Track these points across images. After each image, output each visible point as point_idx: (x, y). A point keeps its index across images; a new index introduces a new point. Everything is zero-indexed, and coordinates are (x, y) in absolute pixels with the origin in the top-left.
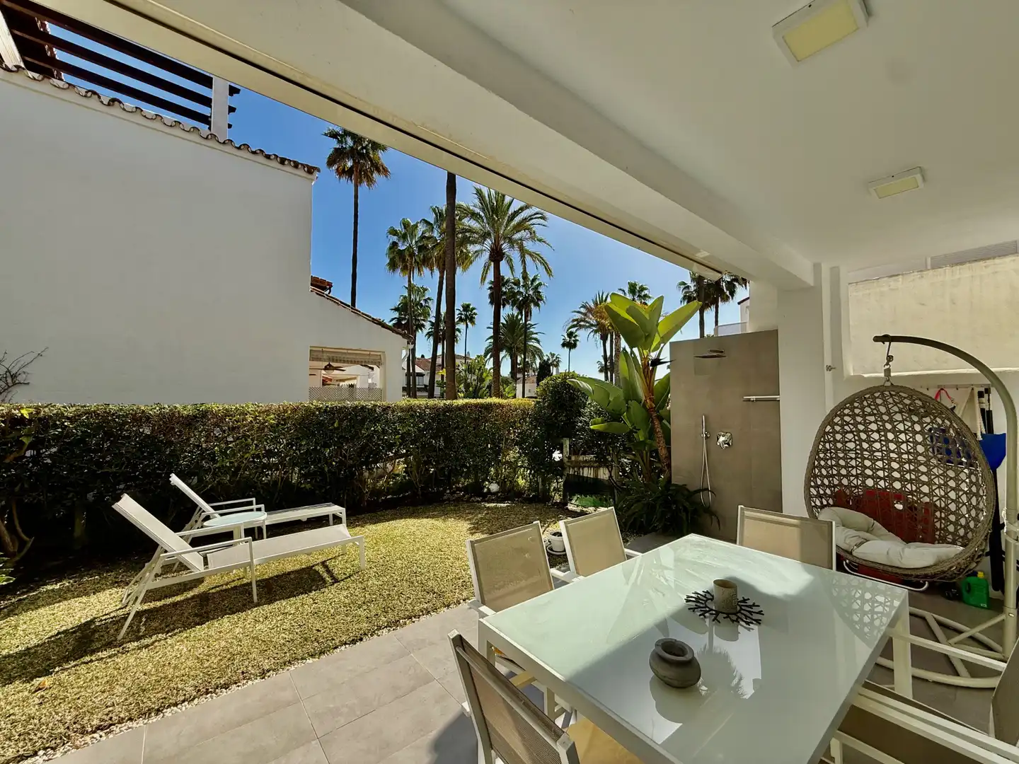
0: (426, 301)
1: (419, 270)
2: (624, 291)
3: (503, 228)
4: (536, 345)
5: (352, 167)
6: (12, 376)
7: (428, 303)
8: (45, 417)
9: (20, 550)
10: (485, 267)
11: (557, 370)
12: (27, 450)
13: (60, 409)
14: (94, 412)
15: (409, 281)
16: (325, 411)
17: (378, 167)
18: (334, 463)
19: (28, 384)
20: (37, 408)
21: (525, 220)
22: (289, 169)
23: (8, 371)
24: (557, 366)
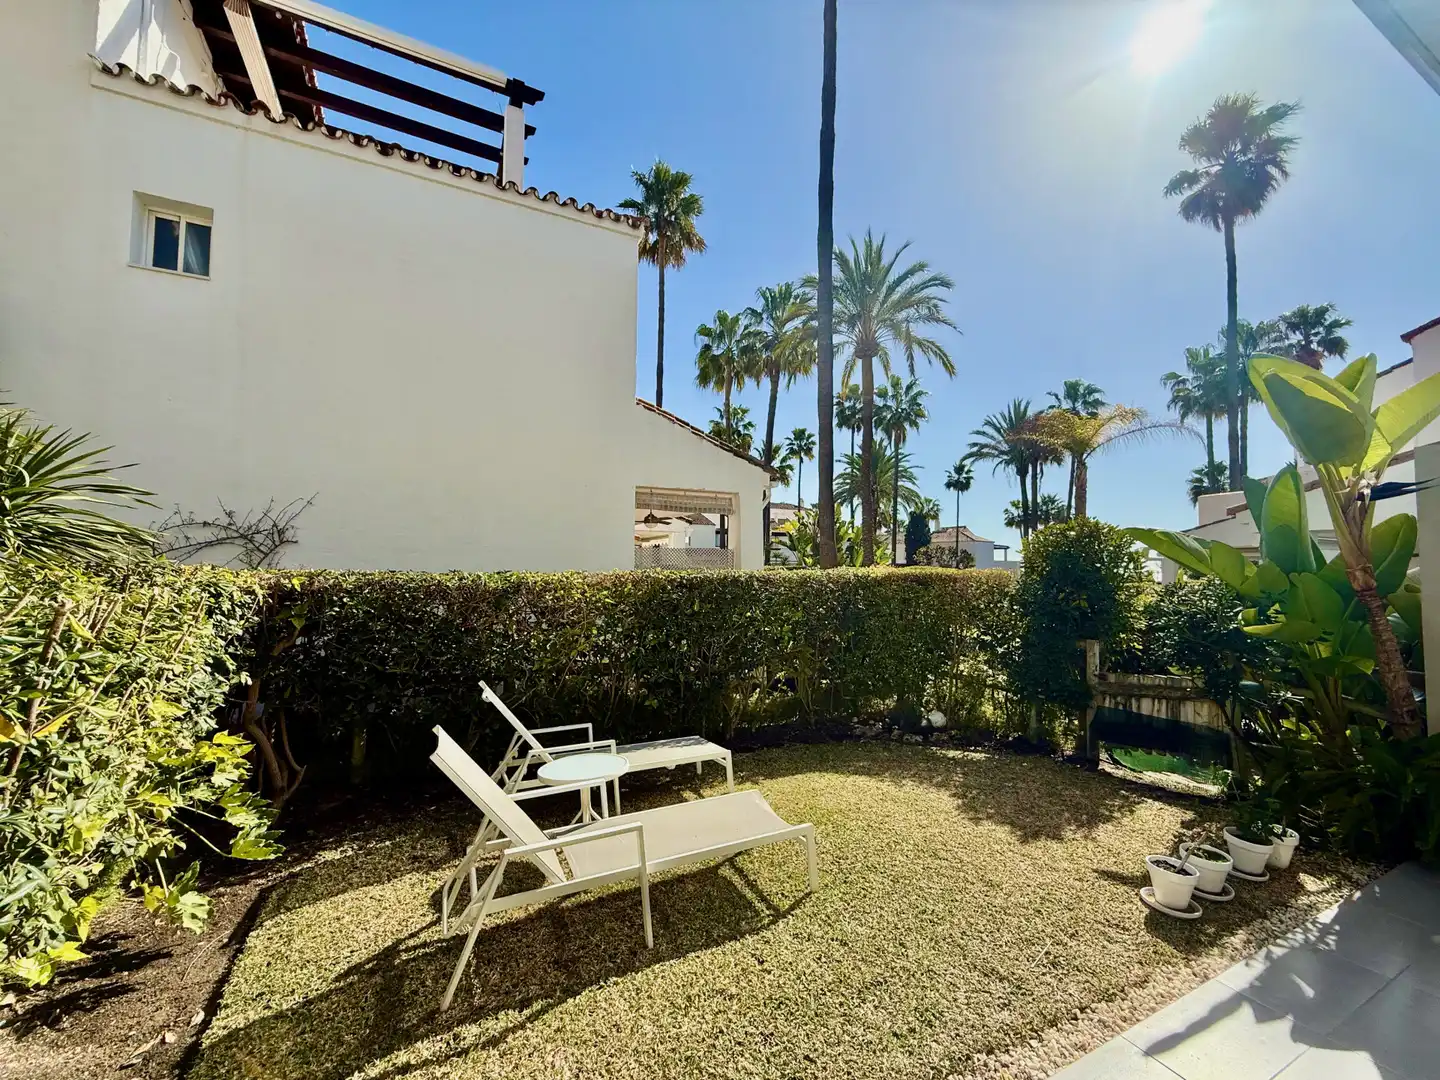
0: (745, 427)
1: (739, 383)
2: (1056, 396)
3: (878, 305)
4: (909, 485)
5: (656, 242)
6: (279, 531)
7: (748, 430)
8: (319, 590)
9: (290, 784)
10: (846, 367)
11: (938, 524)
12: (298, 637)
13: (337, 578)
14: (379, 582)
15: (727, 399)
16: (681, 585)
17: (688, 238)
18: (692, 669)
19: (296, 542)
20: (311, 577)
21: (912, 292)
22: (607, 223)
23: (275, 525)
24: (935, 517)
